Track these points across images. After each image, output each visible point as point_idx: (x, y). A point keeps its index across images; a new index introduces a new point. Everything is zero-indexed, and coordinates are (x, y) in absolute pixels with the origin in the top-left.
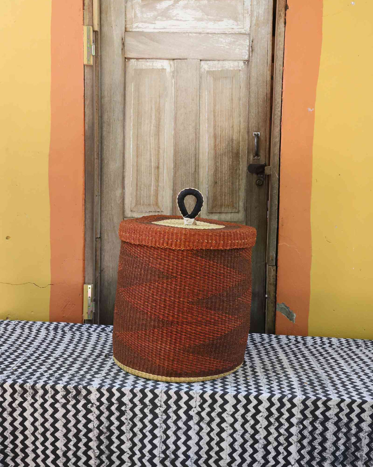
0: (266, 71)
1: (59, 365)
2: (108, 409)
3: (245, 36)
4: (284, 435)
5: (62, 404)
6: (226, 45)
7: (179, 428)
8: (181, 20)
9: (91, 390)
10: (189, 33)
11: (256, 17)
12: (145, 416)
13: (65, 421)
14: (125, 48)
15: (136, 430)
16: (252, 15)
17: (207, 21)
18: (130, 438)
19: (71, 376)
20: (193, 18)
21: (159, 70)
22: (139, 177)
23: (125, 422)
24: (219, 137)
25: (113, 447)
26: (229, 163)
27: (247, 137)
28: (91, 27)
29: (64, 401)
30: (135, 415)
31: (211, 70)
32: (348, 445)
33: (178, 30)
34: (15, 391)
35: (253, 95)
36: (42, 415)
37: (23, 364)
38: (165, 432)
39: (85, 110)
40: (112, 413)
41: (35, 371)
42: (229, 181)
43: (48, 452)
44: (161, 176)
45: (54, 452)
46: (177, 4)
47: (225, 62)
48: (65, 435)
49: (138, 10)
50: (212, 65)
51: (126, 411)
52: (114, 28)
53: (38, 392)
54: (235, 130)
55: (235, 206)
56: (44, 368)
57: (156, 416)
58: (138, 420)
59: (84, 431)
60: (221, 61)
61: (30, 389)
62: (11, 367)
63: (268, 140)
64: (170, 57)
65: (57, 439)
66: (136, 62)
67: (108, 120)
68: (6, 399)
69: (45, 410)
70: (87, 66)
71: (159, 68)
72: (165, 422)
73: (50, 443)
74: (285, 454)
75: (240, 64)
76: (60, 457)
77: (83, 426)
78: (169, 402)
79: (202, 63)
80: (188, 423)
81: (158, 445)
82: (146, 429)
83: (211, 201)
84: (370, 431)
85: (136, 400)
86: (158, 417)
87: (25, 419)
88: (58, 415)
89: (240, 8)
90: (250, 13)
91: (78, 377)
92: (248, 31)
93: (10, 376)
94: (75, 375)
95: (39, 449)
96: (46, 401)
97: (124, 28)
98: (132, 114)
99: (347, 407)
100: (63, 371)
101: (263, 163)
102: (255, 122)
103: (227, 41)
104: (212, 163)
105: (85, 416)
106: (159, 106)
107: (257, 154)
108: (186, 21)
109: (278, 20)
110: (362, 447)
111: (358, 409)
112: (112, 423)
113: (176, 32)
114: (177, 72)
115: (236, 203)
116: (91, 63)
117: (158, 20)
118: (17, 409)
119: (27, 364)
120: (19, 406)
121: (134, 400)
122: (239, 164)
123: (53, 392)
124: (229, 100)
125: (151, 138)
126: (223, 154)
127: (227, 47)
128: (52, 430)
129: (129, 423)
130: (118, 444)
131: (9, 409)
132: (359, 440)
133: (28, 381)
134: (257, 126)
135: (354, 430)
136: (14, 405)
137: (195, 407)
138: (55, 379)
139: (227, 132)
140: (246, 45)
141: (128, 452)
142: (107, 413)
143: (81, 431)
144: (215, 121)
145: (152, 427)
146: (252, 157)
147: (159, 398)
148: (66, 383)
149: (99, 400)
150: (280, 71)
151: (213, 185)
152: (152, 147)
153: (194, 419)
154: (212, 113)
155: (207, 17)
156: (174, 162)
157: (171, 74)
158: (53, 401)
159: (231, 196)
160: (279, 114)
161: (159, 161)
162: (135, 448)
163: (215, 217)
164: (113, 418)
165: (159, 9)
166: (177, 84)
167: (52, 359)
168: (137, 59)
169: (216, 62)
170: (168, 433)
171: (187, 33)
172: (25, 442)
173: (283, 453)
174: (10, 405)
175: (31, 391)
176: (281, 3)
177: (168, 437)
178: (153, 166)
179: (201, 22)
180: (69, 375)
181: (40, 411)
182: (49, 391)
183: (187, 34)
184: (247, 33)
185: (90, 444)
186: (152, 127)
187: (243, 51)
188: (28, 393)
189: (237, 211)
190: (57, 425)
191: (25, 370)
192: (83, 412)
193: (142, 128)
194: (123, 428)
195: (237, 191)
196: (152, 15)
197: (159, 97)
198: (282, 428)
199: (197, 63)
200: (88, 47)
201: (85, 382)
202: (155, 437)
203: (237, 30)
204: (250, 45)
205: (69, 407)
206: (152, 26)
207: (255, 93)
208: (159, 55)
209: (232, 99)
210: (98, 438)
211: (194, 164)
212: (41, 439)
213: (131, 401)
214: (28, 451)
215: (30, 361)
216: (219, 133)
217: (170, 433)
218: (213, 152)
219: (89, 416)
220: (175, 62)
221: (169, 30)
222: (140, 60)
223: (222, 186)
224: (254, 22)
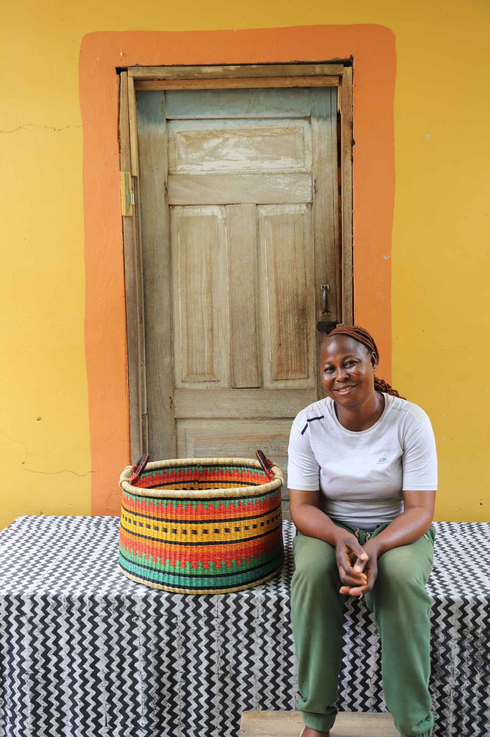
0: (333, 214)
1: (97, 570)
2: (156, 622)
3: (307, 176)
4: (360, 646)
5: (103, 618)
6: (285, 187)
7: (239, 641)
8: (232, 160)
9: (135, 600)
10: (242, 174)
11: (318, 154)
12: (200, 628)
13: (107, 638)
14: (169, 193)
15: (189, 645)
16: (313, 152)
17: (262, 160)
18: (182, 654)
19: (111, 583)
20: (245, 157)
21: (209, 217)
22: (190, 342)
23: (176, 636)
24: (282, 292)
25: (163, 668)
26: (295, 321)
27: (314, 290)
28: (129, 173)
29: (104, 614)
30: (188, 628)
31: (269, 215)
32: (435, 656)
33: (229, 171)
34: (47, 604)
35: (318, 242)
36: (80, 631)
37: (55, 570)
38: (223, 646)
39: (124, 267)
40: (160, 627)
41: (69, 578)
42: (296, 342)
43: (87, 676)
44: (215, 339)
45: (94, 675)
46: (227, 143)
47: (284, 206)
48: (107, 654)
49: (182, 151)
50: (269, 209)
51: (177, 623)
52: (155, 171)
53: (74, 605)
54: (300, 283)
55: (303, 370)
56: (80, 575)
57: (212, 629)
58: (192, 633)
59: (129, 649)
60: (279, 205)
61: (64, 601)
62: (41, 575)
63: (338, 293)
64: (222, 202)
65: (97, 660)
66: (181, 209)
67: (152, 278)
68: (37, 614)
69: (83, 626)
70: (126, 217)
71: (209, 215)
72: (223, 634)
73: (89, 665)
74: (364, 667)
75: (302, 207)
76: (102, 681)
77: (128, 643)
78: (227, 612)
79: (259, 207)
80: (250, 636)
81: (216, 661)
82: (201, 643)
83: (275, 367)
84: (459, 638)
85: (189, 611)
86: (214, 629)
87: (59, 637)
88: (98, 631)
89: (299, 144)
90: (311, 149)
91: (120, 584)
92: (310, 169)
93: (41, 586)
94: (117, 582)
95: (76, 673)
96: (83, 615)
97: (166, 172)
98: (179, 269)
99: (431, 611)
100: (103, 578)
101: (334, 320)
102: (322, 273)
103: (286, 182)
104: (275, 321)
105: (129, 632)
106: (211, 259)
107: (327, 310)
108: (238, 161)
109: (344, 157)
110: (452, 658)
111: (444, 612)
112: (161, 639)
113: (227, 174)
114: (230, 219)
115: (305, 367)
116: (131, 213)
117: (205, 161)
118: (50, 625)
119: (60, 570)
120: (53, 622)
121: (186, 611)
122: (306, 322)
123: (92, 604)
124: (292, 249)
125: (203, 296)
126: (287, 312)
127: (287, 189)
128: (91, 648)
129: (181, 638)
130: (169, 662)
131: (41, 626)
132: (448, 649)
133: (62, 591)
134: (325, 277)
135: (442, 638)
136: (47, 620)
137: (258, 618)
138: (93, 588)
139: (290, 285)
140: (308, 185)
141: (180, 671)
142: (154, 627)
143: (125, 649)
144: (276, 273)
145: (208, 640)
146: (320, 314)
147: (215, 608)
148: (107, 593)
149: (145, 611)
150: (349, 214)
151: (277, 348)
152: (204, 307)
153: (257, 632)
154: (273, 264)
155: (262, 156)
156: (230, 322)
157: (223, 222)
158: (91, 614)
159: (298, 359)
160: (351, 263)
161: (213, 322)
162: (190, 664)
163: (281, 385)
164: (162, 633)
165: (206, 149)
166: (230, 233)
167: (89, 562)
168: (183, 206)
169: (274, 206)
170: (227, 646)
171: (240, 174)
172: (60, 665)
173: (361, 667)
174: (42, 620)
175: (65, 604)
176: (346, 138)
177: (227, 651)
178: (206, 329)
179: (256, 161)
180: (109, 582)
181: (77, 626)
182: (87, 603)
183: (240, 176)
184: (308, 172)
185: (136, 665)
186: (203, 284)
187: (306, 192)
188: (62, 607)
189: (306, 376)
190: (97, 643)
191: (58, 578)
192: (128, 626)
193: (192, 286)
194: (174, 644)
195: (306, 353)
196: (198, 156)
197: (210, 248)
198: (358, 637)
199: (253, 208)
200: (126, 196)
201: (129, 590)
202: (212, 651)
203: (297, 169)
204: (312, 185)
205: (111, 621)
206: (198, 168)
207: (321, 240)
208: (209, 201)
209: (295, 248)
210: (145, 657)
211: (254, 324)
212: (79, 660)
213: (183, 612)
214: (64, 675)
215: (64, 566)
216: (282, 287)
217: (229, 646)
218: (275, 309)
219: (134, 631)
220: (227, 208)
221: (219, 172)
222: (186, 207)
223: (287, 348)
224: (316, 159)
